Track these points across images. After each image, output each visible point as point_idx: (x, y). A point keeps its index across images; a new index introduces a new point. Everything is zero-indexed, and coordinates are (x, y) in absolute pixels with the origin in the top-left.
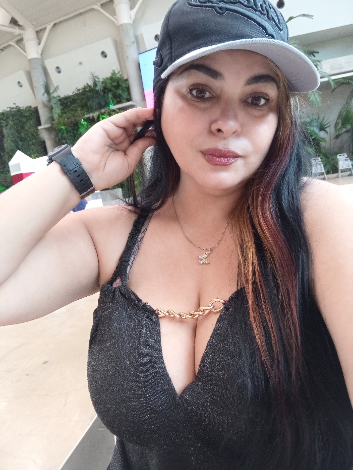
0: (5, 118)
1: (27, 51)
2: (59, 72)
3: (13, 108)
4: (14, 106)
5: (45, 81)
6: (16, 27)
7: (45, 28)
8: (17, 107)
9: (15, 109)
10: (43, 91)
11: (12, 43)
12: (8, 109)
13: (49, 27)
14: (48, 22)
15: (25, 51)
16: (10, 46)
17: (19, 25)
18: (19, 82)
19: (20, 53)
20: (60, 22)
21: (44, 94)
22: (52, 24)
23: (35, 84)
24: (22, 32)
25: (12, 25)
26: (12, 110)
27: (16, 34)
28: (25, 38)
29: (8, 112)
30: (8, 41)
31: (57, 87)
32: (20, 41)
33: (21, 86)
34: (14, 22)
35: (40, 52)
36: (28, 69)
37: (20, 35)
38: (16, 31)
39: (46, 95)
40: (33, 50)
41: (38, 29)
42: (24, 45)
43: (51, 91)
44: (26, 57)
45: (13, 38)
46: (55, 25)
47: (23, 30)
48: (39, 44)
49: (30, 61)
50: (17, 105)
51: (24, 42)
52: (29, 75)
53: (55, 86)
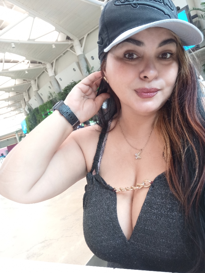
0: (69, 89)
1: (76, 51)
2: (93, 59)
3: (72, 83)
4: (73, 82)
5: (86, 65)
6: (69, 40)
7: (83, 38)
8: (74, 82)
9: (73, 83)
10: (86, 70)
11: (68, 49)
12: (70, 84)
13: (85, 37)
14: (85, 34)
15: (75, 52)
16: (67, 51)
17: (71, 39)
18: (74, 69)
19: (73, 53)
20: (91, 33)
21: (87, 72)
22: (87, 34)
23: (82, 68)
24: (72, 42)
25: (67, 40)
26: (72, 84)
27: (70, 44)
28: (74, 45)
29: (70, 85)
30: (66, 49)
31: (93, 67)
32: (72, 47)
33: (75, 71)
34: (68, 38)
35: (82, 51)
36: (78, 61)
37: (72, 44)
38: (70, 42)
39: (88, 72)
40: (79, 51)
41: (80, 39)
42: (74, 49)
43: (90, 70)
44: (76, 55)
45: (69, 47)
46: (88, 35)
47: (73, 41)
48: (82, 46)
49: (78, 56)
50: (74, 81)
51: (74, 47)
52: (78, 64)
53: (92, 67)
